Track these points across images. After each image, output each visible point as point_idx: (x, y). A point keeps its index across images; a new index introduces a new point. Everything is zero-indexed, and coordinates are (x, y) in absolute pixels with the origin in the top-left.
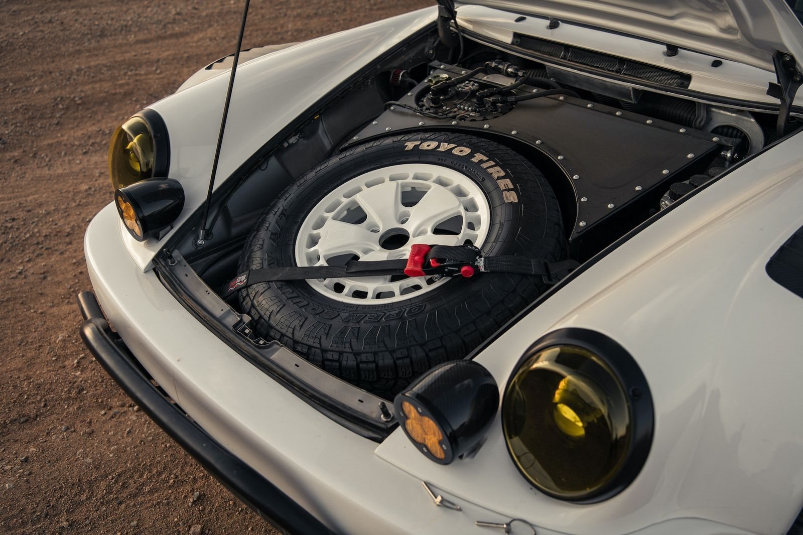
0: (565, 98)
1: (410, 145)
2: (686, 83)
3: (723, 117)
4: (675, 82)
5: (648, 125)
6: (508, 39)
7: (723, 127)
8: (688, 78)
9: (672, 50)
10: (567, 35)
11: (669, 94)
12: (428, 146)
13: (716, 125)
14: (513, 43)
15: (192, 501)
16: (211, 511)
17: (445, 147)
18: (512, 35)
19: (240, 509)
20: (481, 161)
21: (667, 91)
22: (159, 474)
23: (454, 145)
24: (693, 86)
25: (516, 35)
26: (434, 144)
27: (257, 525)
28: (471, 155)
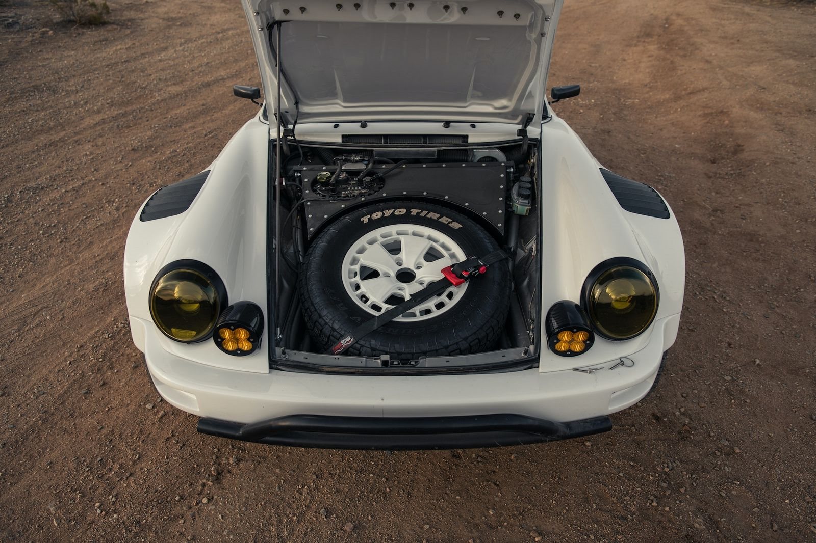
0: (386, 166)
1: (365, 219)
2: (465, 140)
3: (481, 153)
4: (459, 141)
5: (464, 167)
6: (339, 140)
7: (481, 159)
8: (466, 137)
9: (447, 124)
10: (374, 129)
11: (461, 148)
12: (377, 216)
13: (479, 158)
14: (343, 141)
15: (324, 517)
16: (342, 513)
17: (388, 213)
18: (341, 137)
19: (357, 499)
20: (418, 213)
21: (460, 146)
22: (280, 521)
23: (393, 210)
24: (470, 140)
25: (343, 136)
26: (379, 214)
27: (376, 499)
28: (408, 212)
